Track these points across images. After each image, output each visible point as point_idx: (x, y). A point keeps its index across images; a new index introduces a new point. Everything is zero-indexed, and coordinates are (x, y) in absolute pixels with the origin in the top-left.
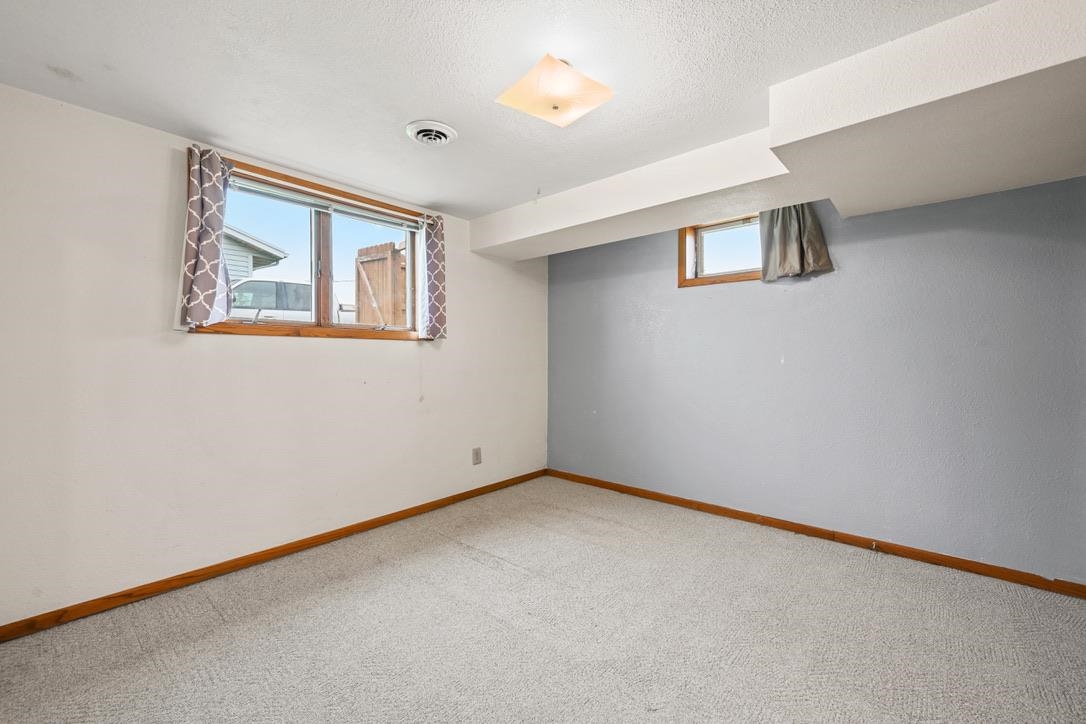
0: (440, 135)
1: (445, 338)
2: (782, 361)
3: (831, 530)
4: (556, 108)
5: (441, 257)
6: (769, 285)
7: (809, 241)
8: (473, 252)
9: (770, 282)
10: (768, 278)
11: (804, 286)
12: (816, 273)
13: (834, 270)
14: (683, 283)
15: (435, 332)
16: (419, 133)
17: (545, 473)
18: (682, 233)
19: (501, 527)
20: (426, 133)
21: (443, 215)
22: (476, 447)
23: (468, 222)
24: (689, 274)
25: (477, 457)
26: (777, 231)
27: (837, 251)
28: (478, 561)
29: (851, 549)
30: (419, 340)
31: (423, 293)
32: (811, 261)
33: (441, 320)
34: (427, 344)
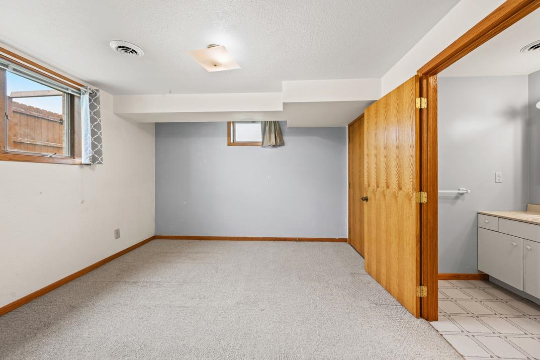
0: (133, 51)
1: (101, 163)
2: (269, 177)
3: (284, 237)
4: (216, 66)
5: (98, 114)
6: (264, 149)
7: (278, 134)
8: (116, 114)
9: (264, 147)
10: (264, 145)
11: (275, 149)
12: (280, 146)
13: (284, 145)
14: (229, 144)
15: (95, 159)
16: (119, 47)
17: (154, 238)
18: (229, 123)
19: (147, 268)
20: (125, 49)
21: (100, 90)
22: (116, 229)
23: (112, 96)
24: (232, 141)
25: (117, 234)
26: (267, 128)
27: (286, 138)
28: (146, 287)
29: (291, 242)
30: (81, 164)
31: (86, 135)
32: (278, 141)
33: (99, 153)
34: (86, 168)
